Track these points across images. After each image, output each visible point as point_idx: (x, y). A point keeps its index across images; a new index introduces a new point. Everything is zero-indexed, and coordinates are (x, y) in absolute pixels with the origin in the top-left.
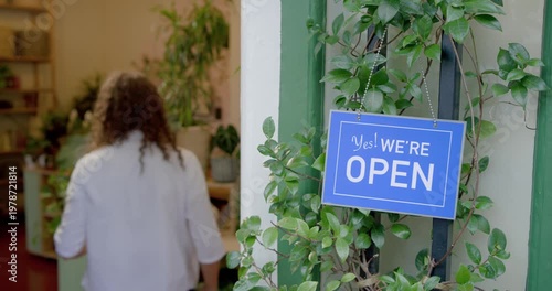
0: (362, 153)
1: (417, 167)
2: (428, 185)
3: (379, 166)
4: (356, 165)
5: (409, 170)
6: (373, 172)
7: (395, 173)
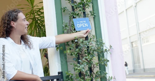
0: (78, 23)
1: (85, 24)
2: (87, 26)
3: (81, 25)
4: (78, 25)
5: (84, 24)
6: (81, 26)
7: (83, 25)
